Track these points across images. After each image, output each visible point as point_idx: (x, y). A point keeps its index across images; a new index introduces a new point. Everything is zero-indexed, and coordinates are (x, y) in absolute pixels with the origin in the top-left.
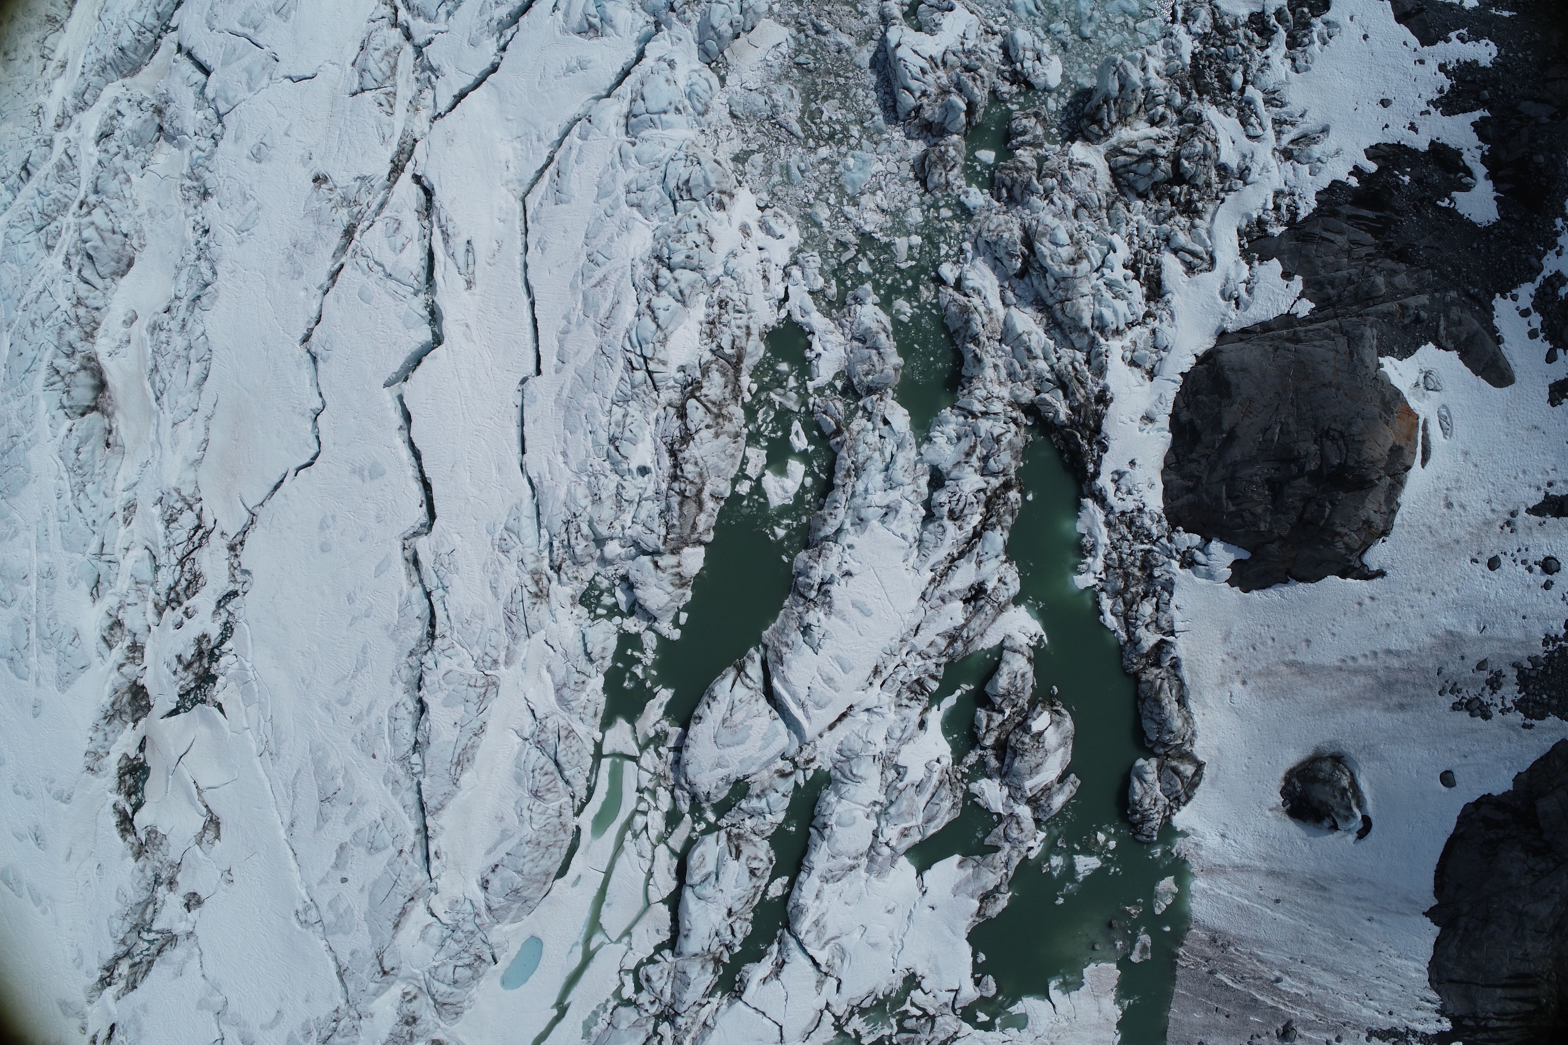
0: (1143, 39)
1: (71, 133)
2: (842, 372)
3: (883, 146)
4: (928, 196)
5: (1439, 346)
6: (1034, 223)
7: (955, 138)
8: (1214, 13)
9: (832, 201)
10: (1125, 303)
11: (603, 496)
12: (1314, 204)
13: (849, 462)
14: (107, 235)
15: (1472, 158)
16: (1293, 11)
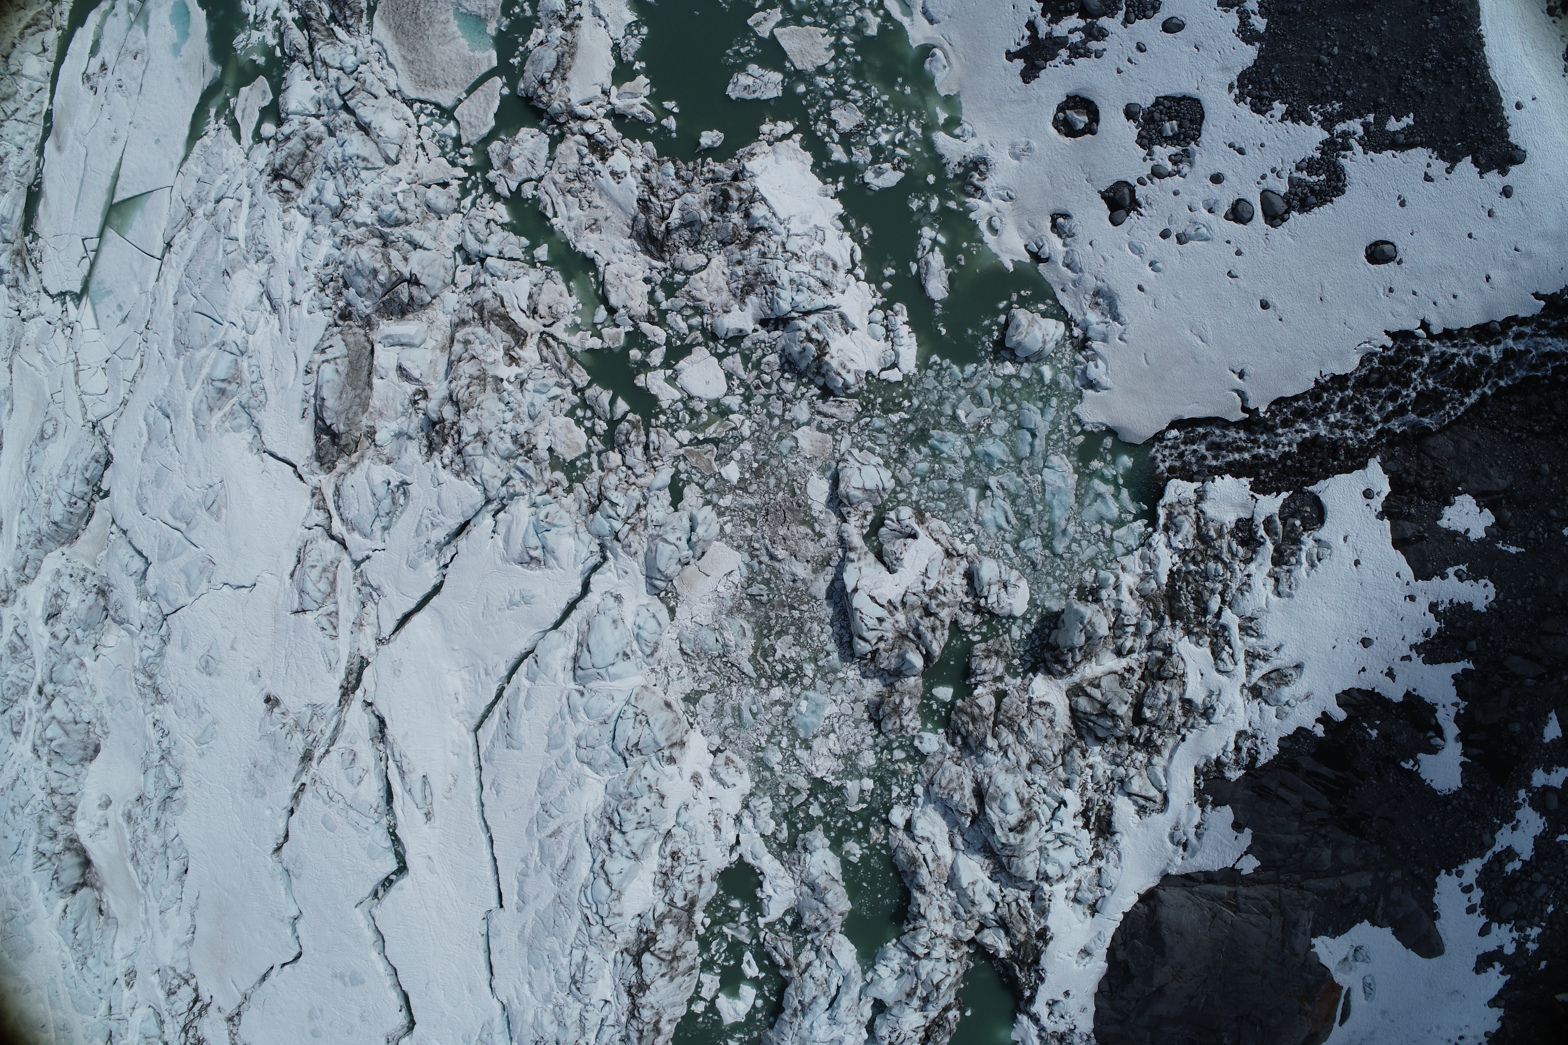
0: (1119, 549)
1: (17, 609)
2: (793, 909)
3: (838, 685)
4: (882, 737)
5: (1374, 923)
6: (986, 781)
7: (912, 680)
8: (1198, 519)
9: (784, 745)
10: (1072, 849)
11: (568, 1024)
12: (1275, 750)
13: (796, 1003)
14: (70, 727)
15: (1446, 718)
16: (1284, 520)
